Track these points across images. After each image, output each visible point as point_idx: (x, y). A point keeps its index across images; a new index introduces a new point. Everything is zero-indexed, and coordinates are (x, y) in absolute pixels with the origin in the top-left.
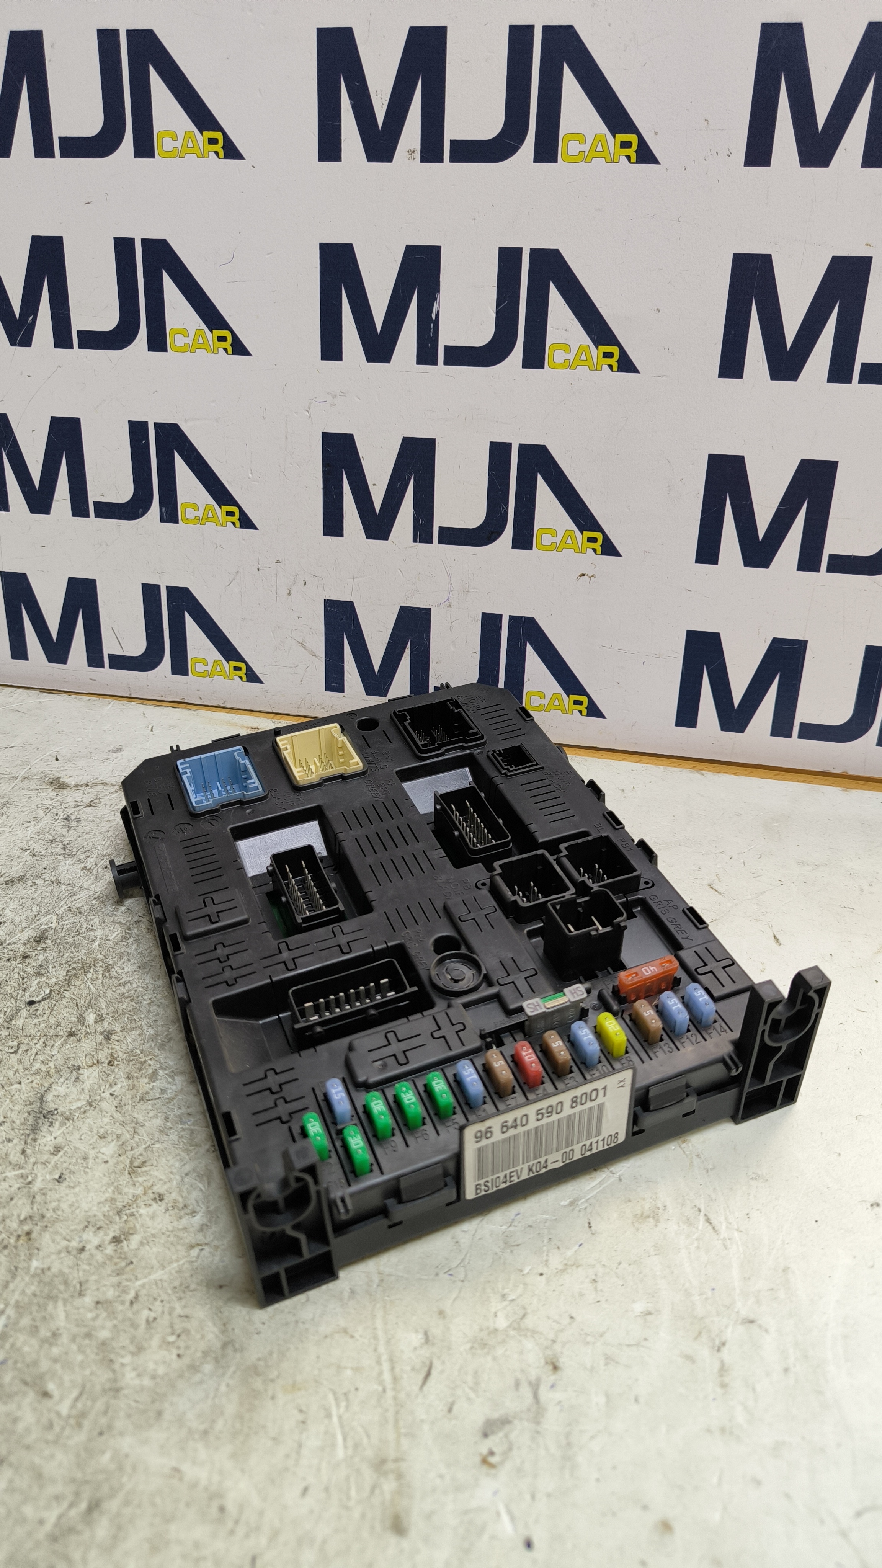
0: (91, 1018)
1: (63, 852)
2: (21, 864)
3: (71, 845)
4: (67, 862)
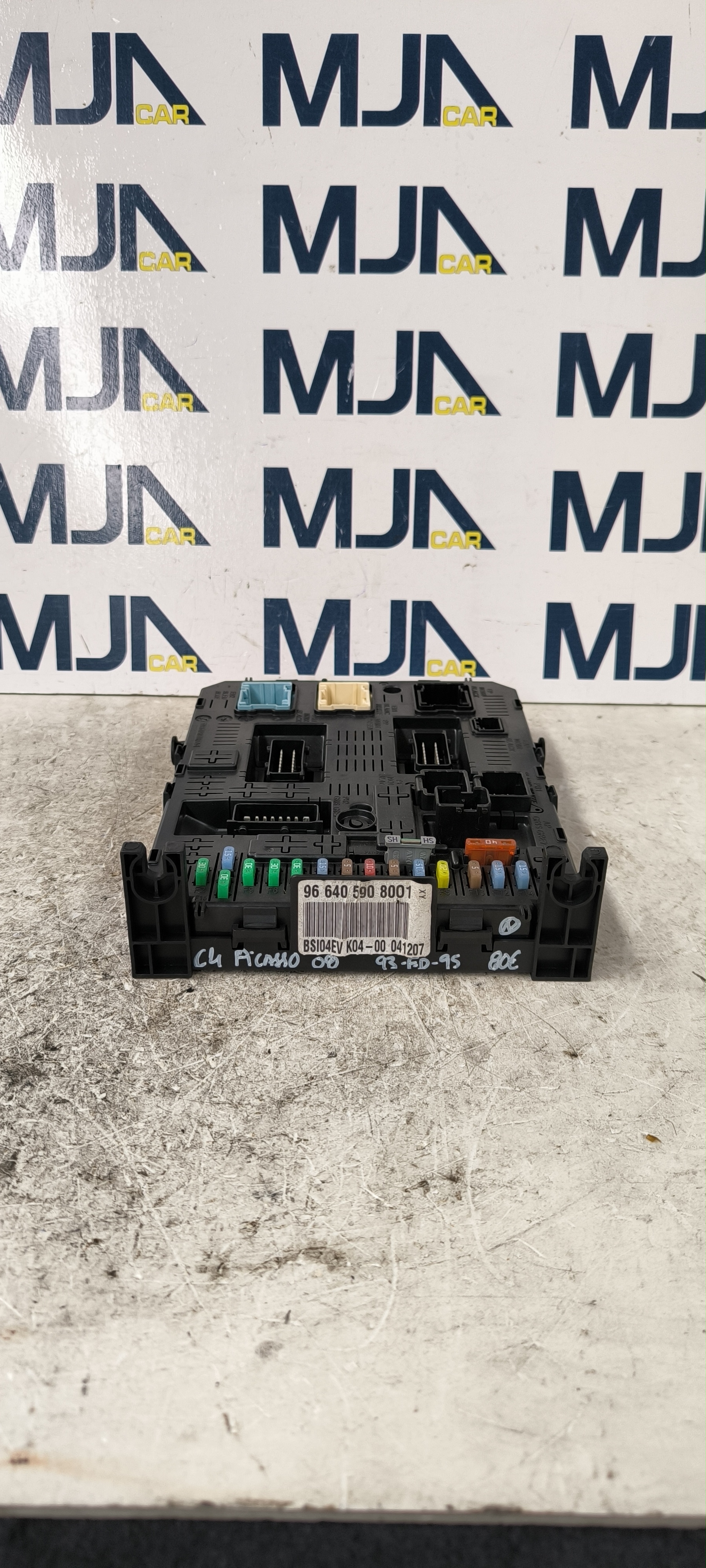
1: (250, 1144)
2: (292, 1120)
3: (245, 1156)
4: (236, 1131)
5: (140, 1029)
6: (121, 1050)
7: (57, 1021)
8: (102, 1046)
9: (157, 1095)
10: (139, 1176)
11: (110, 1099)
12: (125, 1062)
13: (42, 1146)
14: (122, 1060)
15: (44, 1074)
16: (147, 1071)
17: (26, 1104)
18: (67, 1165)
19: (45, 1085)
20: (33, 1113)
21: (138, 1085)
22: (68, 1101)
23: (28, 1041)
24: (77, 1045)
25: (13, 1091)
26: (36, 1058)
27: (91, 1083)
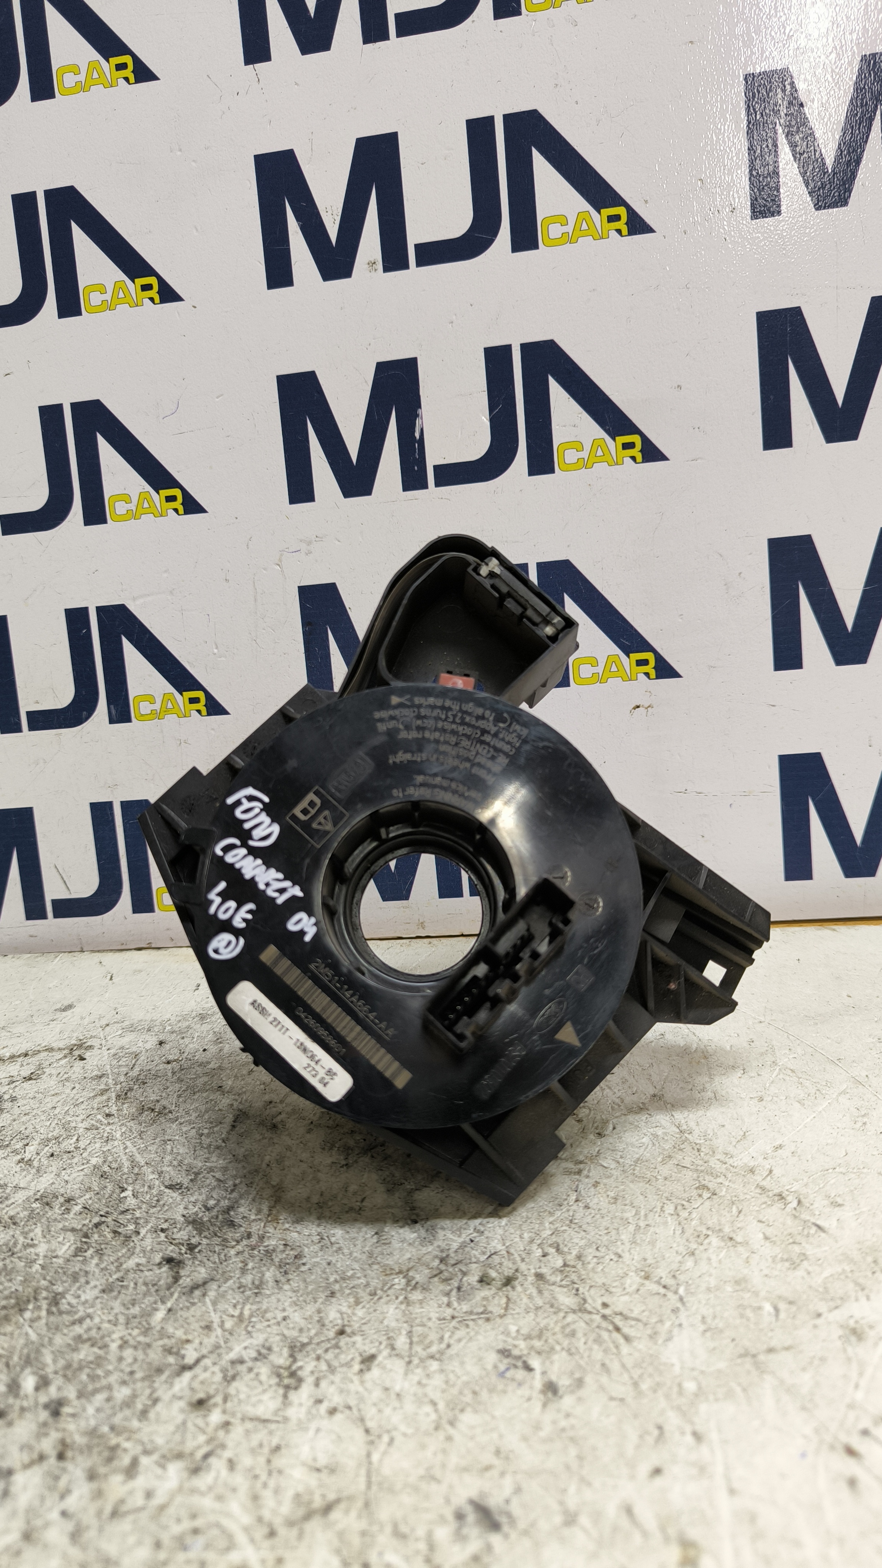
0: (29, 1383)
5: (44, 1294)
6: (81, 1259)
7: (156, 1310)
8: (103, 1266)
9: (62, 1195)
10: (114, 1112)
11: (118, 1191)
12: (84, 1240)
13: (203, 1137)
14: (86, 1242)
15: (189, 1223)
16: (60, 1225)
17: (215, 1183)
18: (183, 1120)
19: (191, 1207)
20: (208, 1173)
21: (78, 1208)
22: (166, 1187)
23: (202, 1273)
24: (138, 1265)
25: (229, 1199)
26: (196, 1246)
27: (134, 1210)
